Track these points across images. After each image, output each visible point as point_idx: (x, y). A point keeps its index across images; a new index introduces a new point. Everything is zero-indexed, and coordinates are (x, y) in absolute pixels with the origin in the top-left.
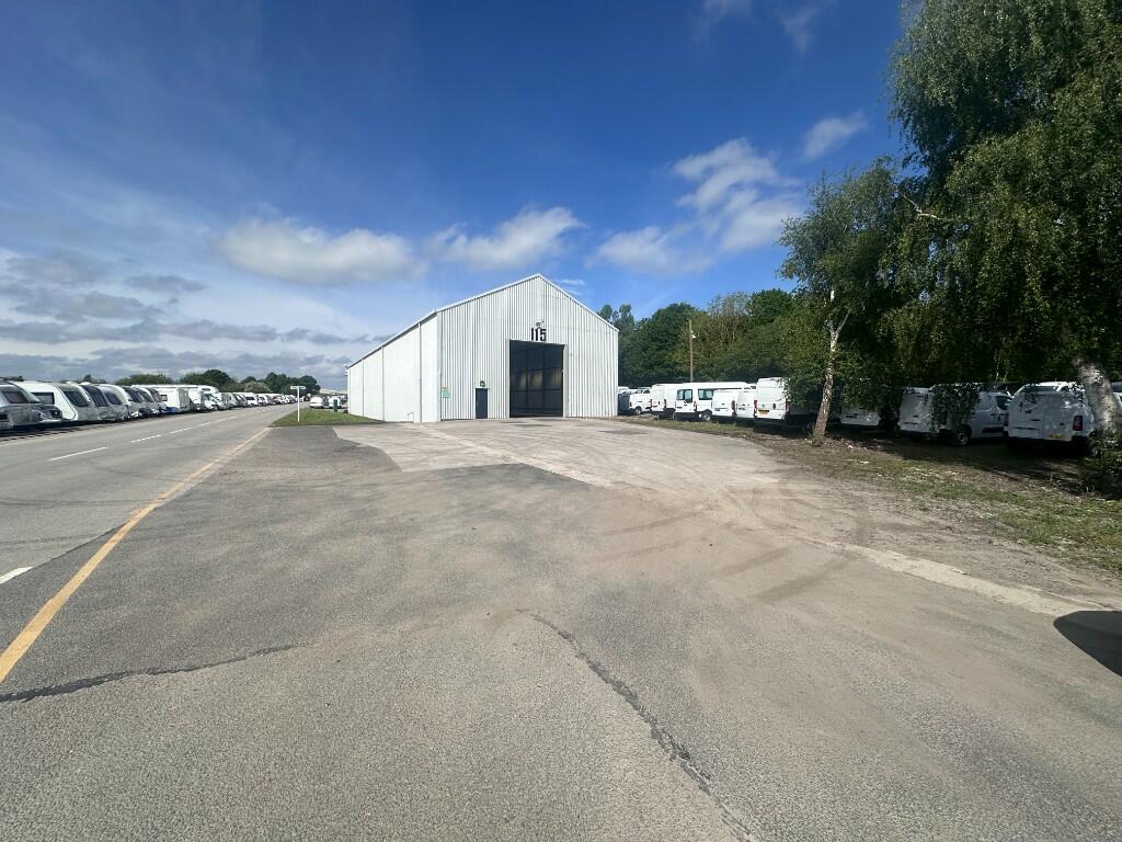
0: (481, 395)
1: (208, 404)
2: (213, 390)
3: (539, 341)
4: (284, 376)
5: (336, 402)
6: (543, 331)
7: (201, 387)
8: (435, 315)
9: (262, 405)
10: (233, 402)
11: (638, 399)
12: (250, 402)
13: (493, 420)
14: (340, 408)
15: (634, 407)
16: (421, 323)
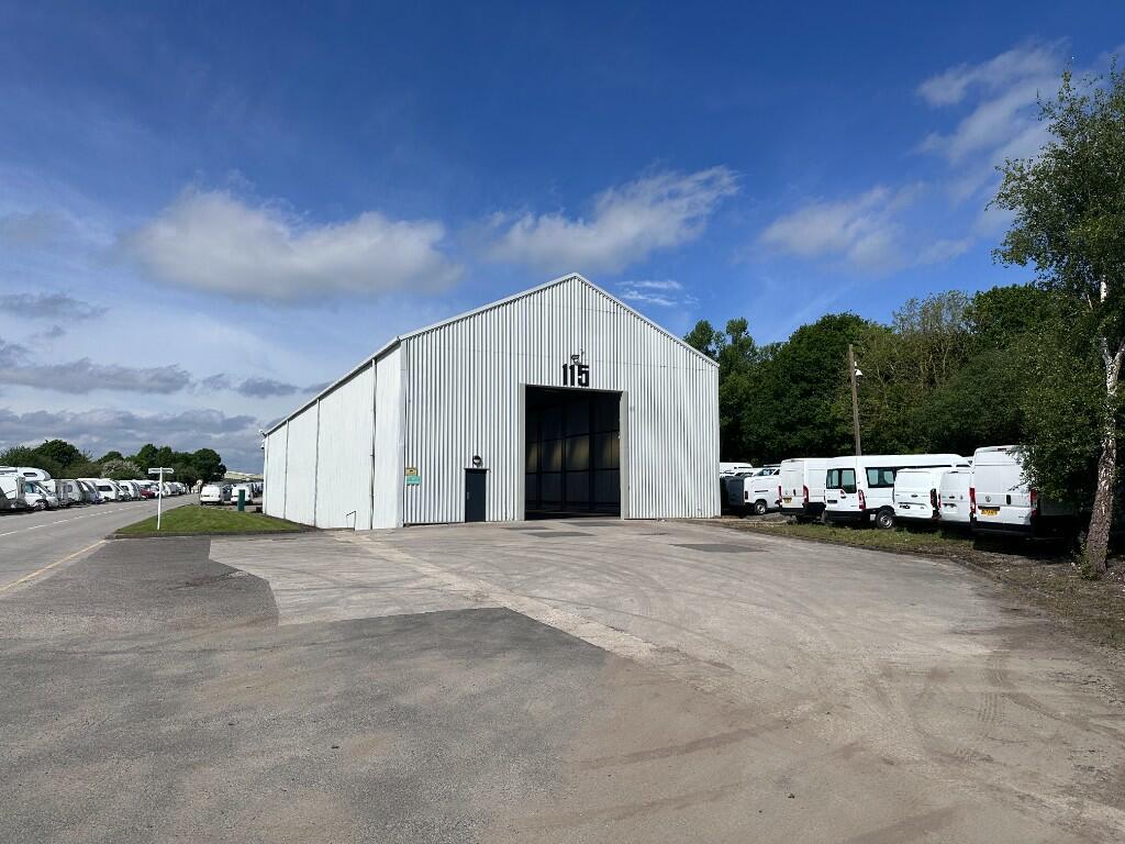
0: (476, 480)
1: (31, 499)
2: (41, 475)
3: (576, 385)
4: (168, 450)
5: (242, 493)
6: (583, 370)
7: (22, 471)
8: (397, 344)
9: (124, 499)
10: (75, 495)
11: (760, 485)
12: (103, 495)
13: (495, 524)
14: (250, 503)
15: (752, 499)
16: (377, 359)
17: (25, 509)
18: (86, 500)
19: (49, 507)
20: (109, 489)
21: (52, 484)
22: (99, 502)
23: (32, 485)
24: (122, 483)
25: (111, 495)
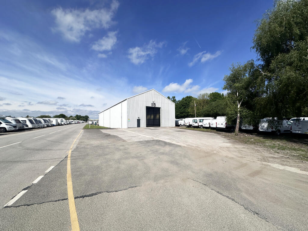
1: (63, 123)
2: (64, 119)
3: (154, 106)
4: (80, 116)
6: (155, 104)
7: (60, 119)
8: (126, 100)
10: (68, 123)
11: (181, 122)
13: (142, 128)
15: (179, 124)
16: (122, 102)
17: (62, 125)
18: (70, 124)
19: (65, 125)
20: (73, 122)
21: (65, 121)
22: (72, 124)
23: (62, 121)
24: (75, 121)
25: (74, 123)
